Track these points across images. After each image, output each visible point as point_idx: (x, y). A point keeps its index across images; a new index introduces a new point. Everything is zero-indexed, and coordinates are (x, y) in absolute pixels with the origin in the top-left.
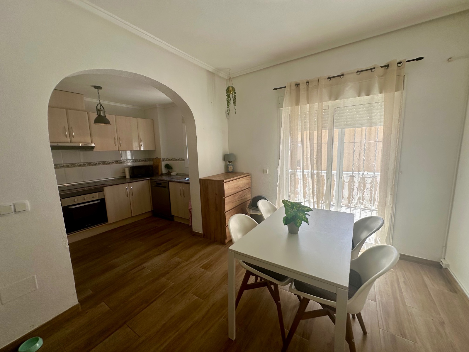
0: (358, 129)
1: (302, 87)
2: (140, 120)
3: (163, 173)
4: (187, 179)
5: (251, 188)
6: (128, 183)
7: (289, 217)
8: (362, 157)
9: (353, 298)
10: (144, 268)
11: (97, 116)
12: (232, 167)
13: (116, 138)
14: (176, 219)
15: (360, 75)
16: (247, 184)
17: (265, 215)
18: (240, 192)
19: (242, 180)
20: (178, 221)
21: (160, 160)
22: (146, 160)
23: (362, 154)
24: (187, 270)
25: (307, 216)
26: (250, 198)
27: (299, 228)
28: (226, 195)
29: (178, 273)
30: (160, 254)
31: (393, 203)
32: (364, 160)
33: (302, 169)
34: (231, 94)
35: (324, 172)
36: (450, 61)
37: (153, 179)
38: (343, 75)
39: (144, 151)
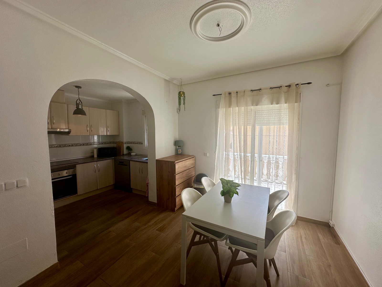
0: (272, 127)
1: (233, 95)
2: (108, 111)
3: (125, 153)
4: (145, 159)
5: (195, 167)
6: (96, 161)
7: (225, 191)
8: (275, 147)
9: (268, 248)
10: (110, 232)
11: (76, 108)
12: (181, 150)
13: (88, 125)
14: (134, 192)
15: (272, 90)
16: (192, 164)
17: (207, 189)
18: (187, 170)
19: (189, 161)
20: (136, 193)
21: (122, 143)
22: (110, 143)
23: (275, 144)
24: (145, 232)
25: (237, 190)
26: (194, 175)
27: (232, 198)
28: (177, 172)
29: (138, 235)
30: (123, 220)
31: (296, 180)
32: (276, 148)
33: (233, 152)
34: (182, 96)
35: (249, 155)
36: (328, 86)
37: (117, 158)
38: (261, 89)
39: (110, 136)
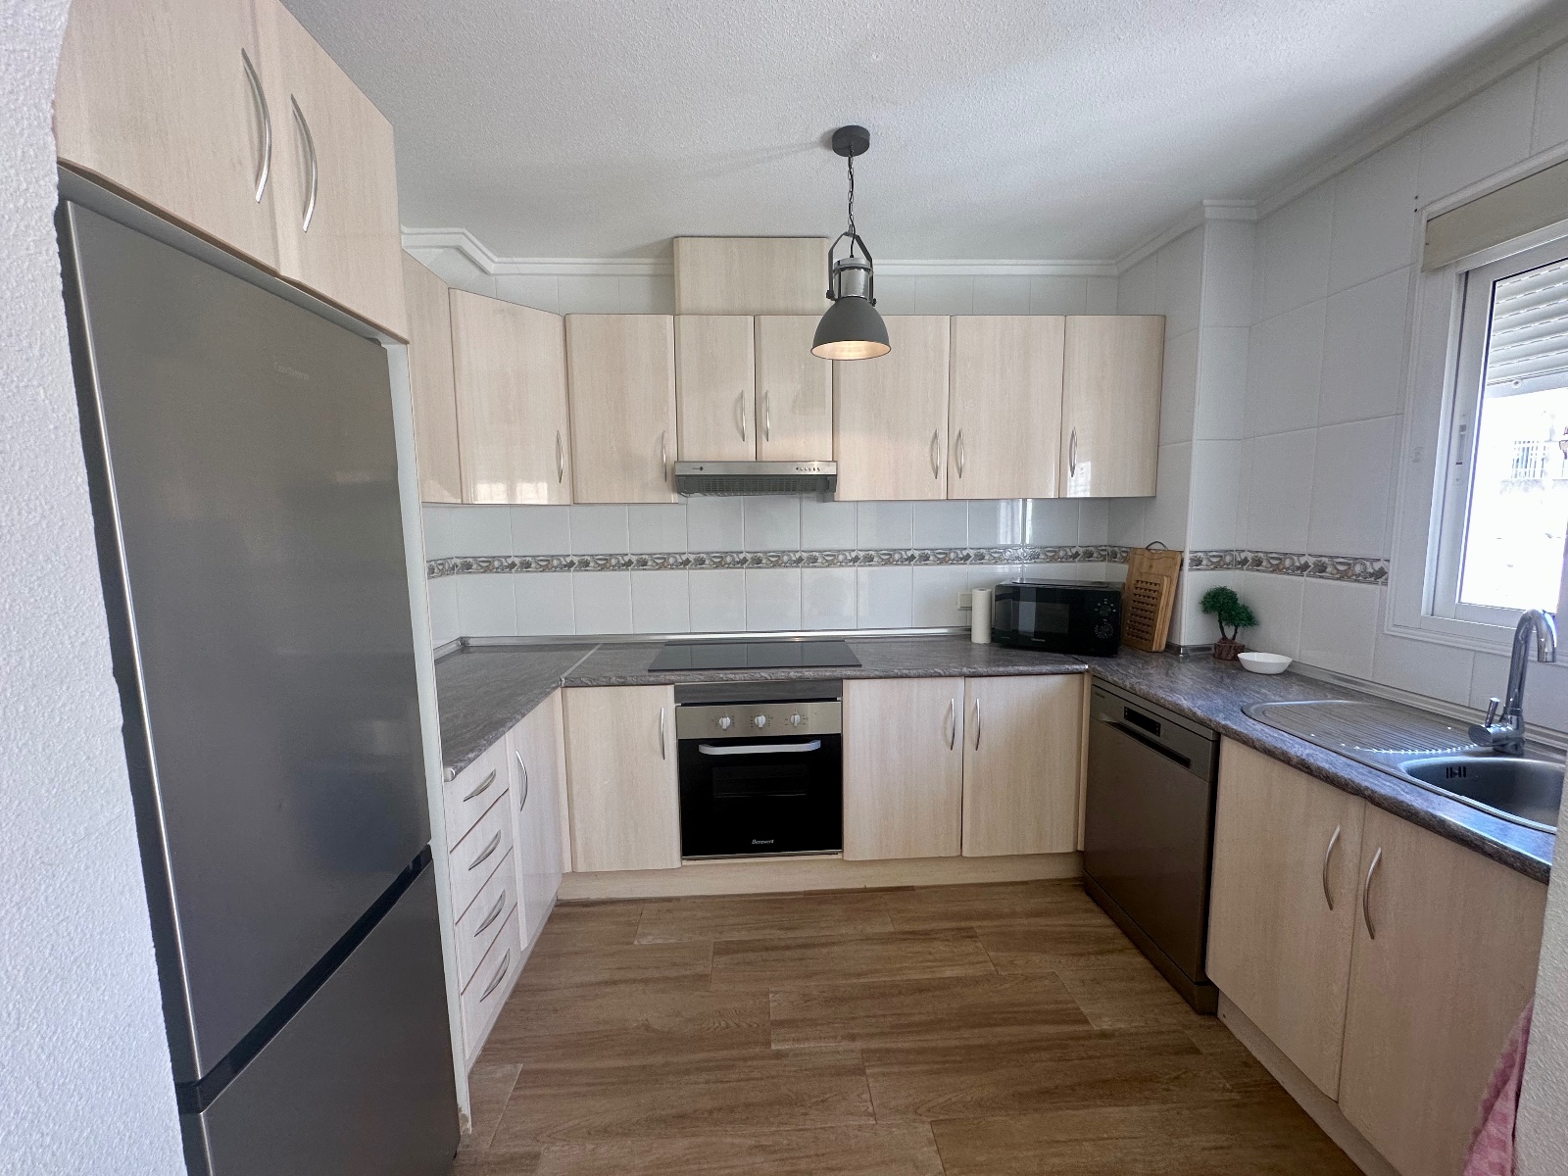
2: (1082, 324)
3: (1184, 642)
6: (965, 676)
11: (831, 303)
13: (943, 433)
21: (1175, 559)
22: (1088, 555)
37: (1112, 678)
39: (1098, 506)
